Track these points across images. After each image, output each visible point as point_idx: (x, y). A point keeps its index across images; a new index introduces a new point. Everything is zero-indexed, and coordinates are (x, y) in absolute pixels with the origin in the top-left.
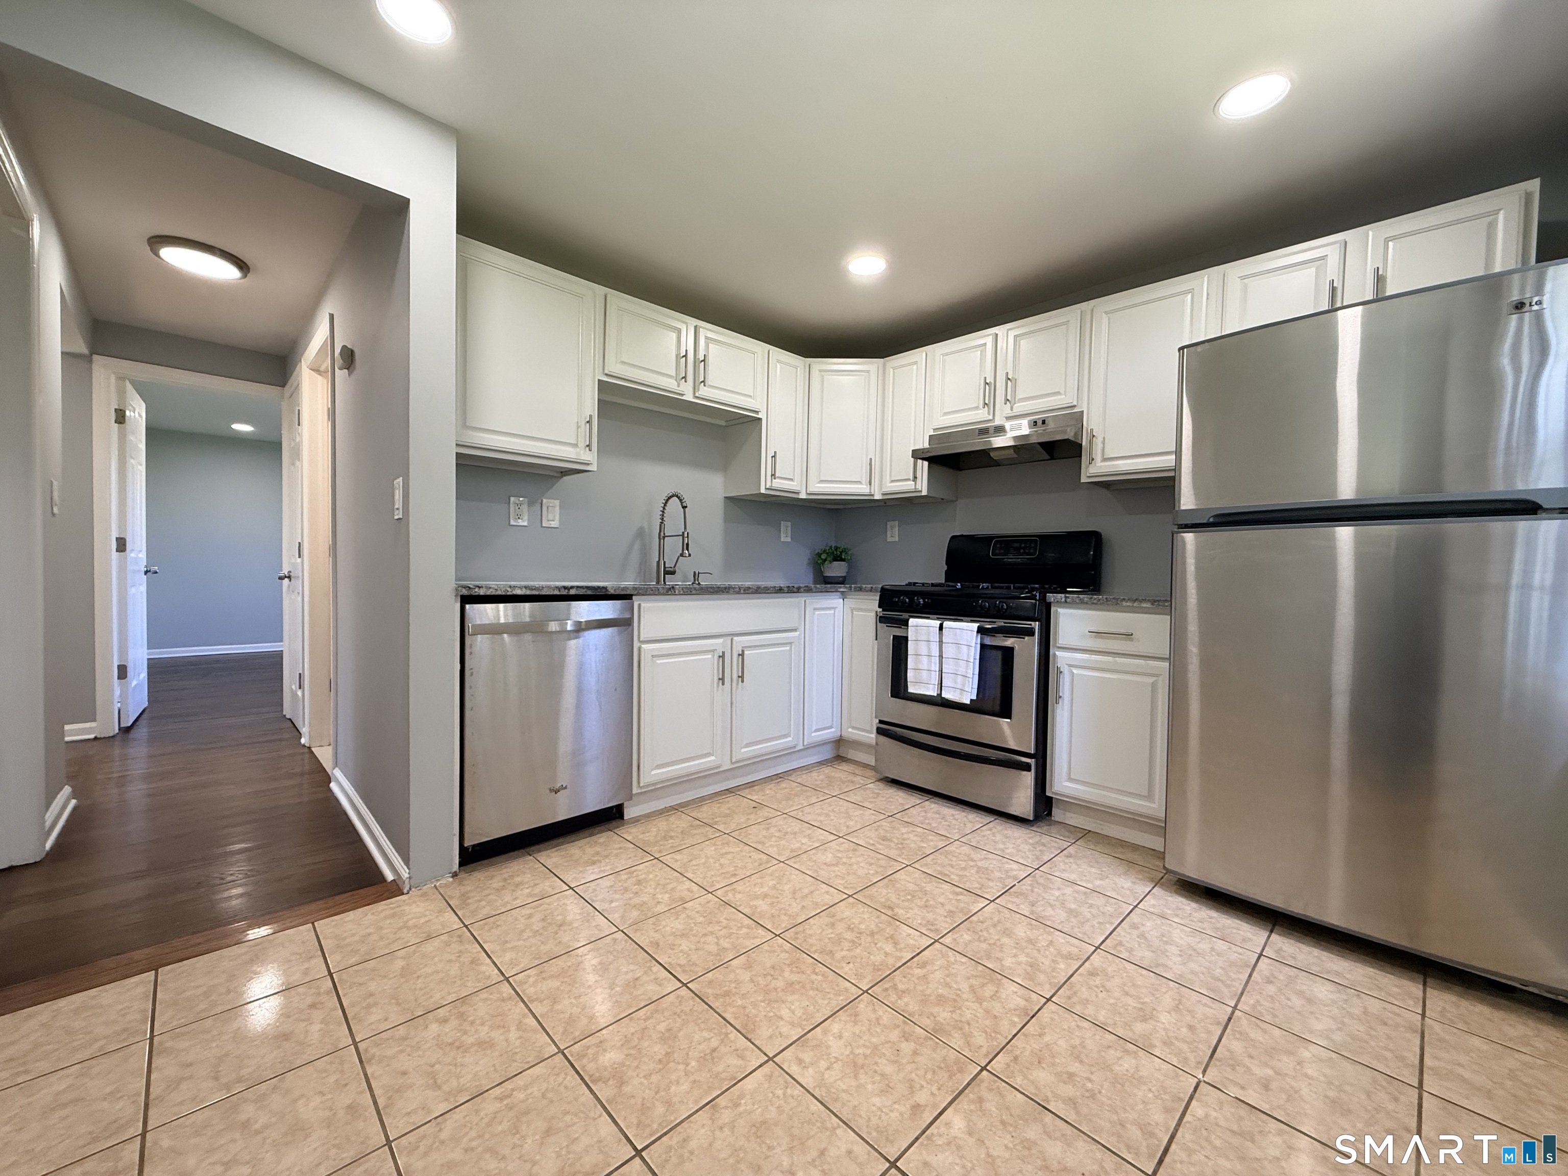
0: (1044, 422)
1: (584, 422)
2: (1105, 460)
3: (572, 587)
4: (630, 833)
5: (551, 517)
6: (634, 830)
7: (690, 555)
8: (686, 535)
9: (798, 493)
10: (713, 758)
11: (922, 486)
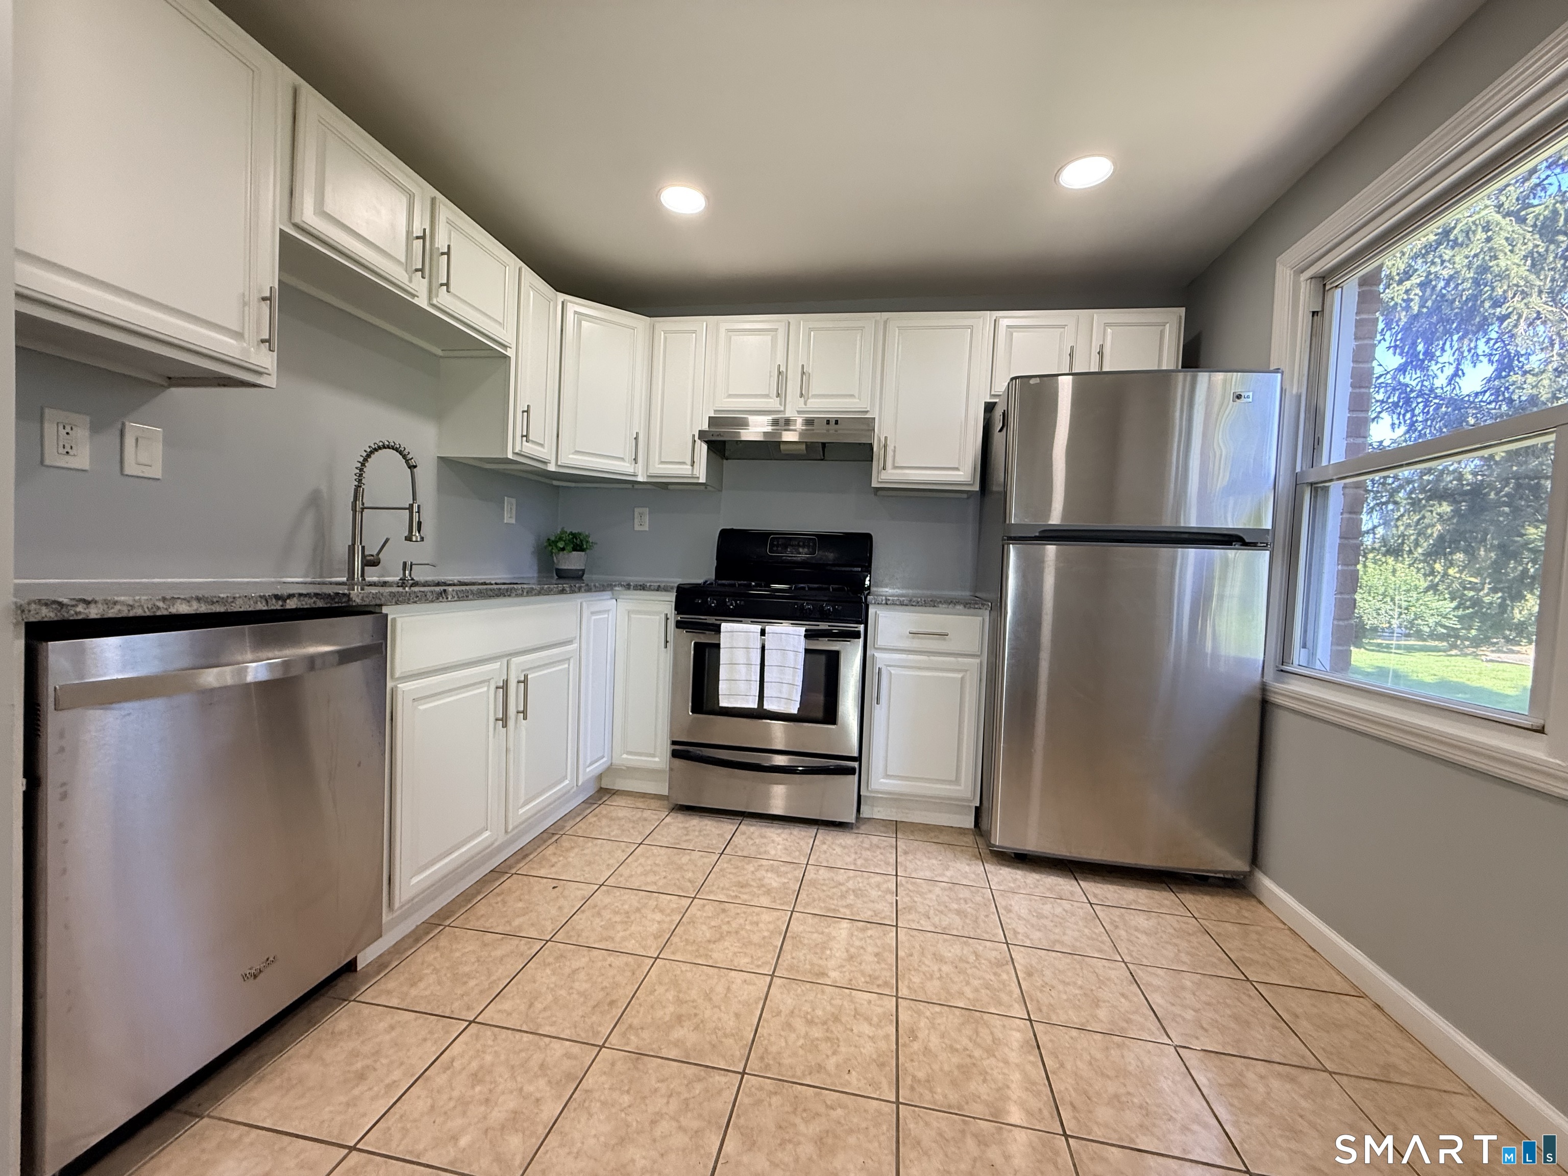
0: (837, 422)
1: (255, 297)
2: (895, 467)
3: (291, 596)
4: (389, 992)
5: (143, 457)
6: (391, 984)
7: (422, 539)
8: (415, 509)
9: (545, 463)
10: (487, 834)
11: (701, 473)
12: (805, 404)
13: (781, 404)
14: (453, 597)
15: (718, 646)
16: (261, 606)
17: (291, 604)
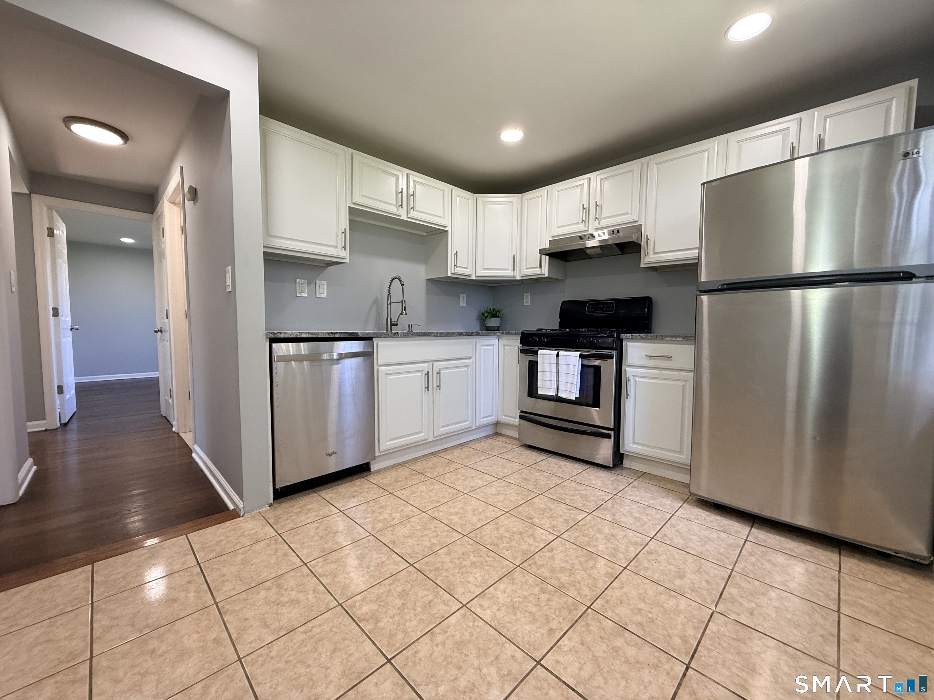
0: (618, 231)
1: (340, 232)
2: (655, 253)
3: (337, 333)
4: (375, 479)
5: (321, 292)
6: (377, 477)
7: (406, 314)
8: (404, 302)
9: (470, 276)
10: (422, 434)
11: (545, 271)
12: (599, 224)
13: (585, 227)
14: (401, 335)
15: (537, 362)
16: (327, 336)
17: (337, 336)
